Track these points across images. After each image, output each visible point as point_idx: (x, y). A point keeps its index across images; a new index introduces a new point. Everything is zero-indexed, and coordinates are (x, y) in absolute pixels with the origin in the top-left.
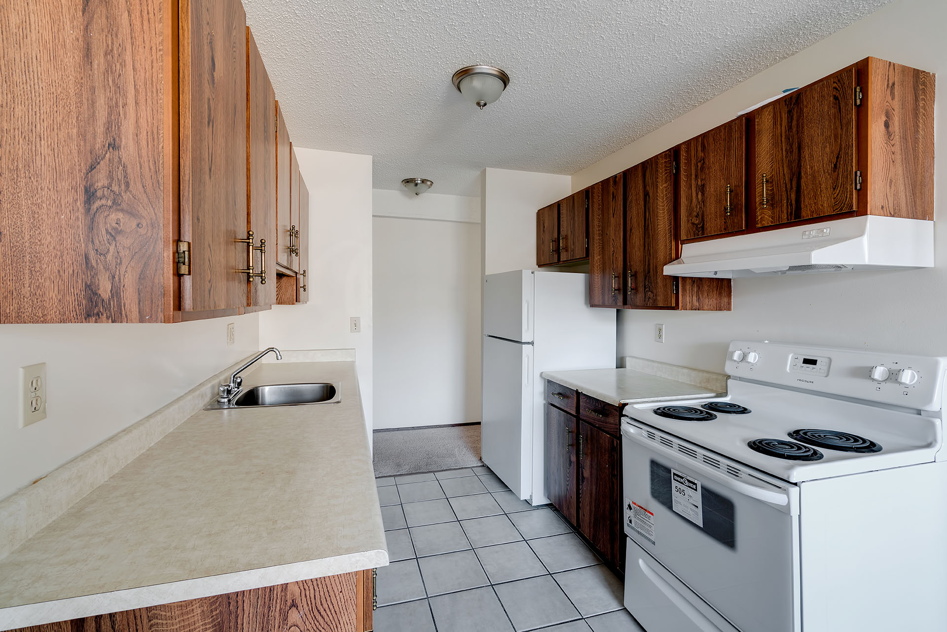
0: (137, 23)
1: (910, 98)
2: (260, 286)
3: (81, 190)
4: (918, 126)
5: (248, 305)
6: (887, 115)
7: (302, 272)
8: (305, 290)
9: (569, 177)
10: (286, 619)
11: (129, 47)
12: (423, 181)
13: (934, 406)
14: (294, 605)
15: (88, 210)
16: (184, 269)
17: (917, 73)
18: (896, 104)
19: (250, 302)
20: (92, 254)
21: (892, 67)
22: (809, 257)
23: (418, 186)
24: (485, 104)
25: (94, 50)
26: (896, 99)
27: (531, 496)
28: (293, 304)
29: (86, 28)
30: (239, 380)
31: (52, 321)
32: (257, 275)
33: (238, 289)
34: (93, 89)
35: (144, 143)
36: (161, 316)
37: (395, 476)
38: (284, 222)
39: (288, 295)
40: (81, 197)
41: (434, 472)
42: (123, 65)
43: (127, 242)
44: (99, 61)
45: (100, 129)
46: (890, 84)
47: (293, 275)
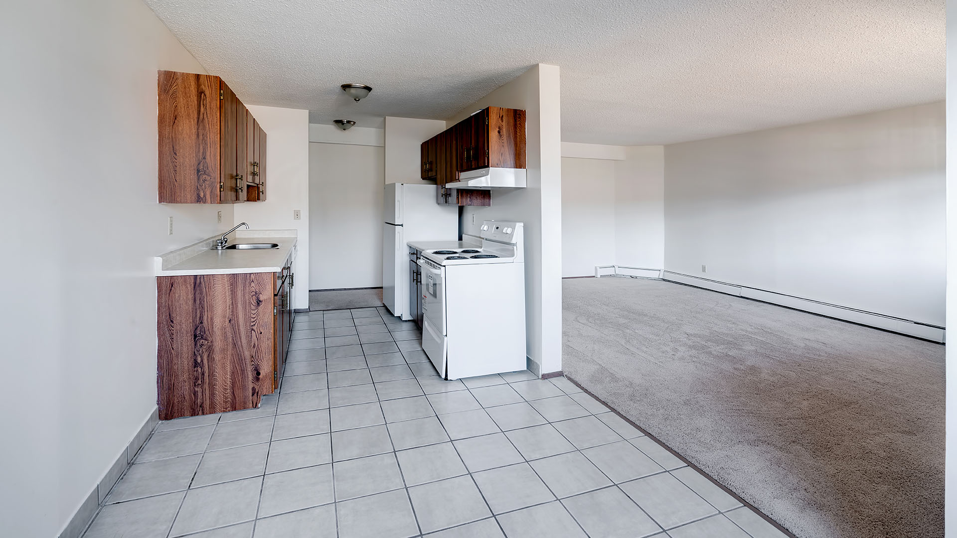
0: (210, 127)
1: (512, 121)
2: (240, 193)
3: (196, 170)
4: (517, 132)
5: (236, 200)
6: (499, 128)
7: (261, 183)
8: (263, 193)
9: (445, 122)
10: (250, 285)
11: (208, 133)
12: (348, 122)
13: (513, 241)
14: (253, 281)
15: (198, 175)
16: (222, 190)
17: (515, 111)
18: (504, 124)
19: (237, 199)
20: (199, 186)
21: (501, 109)
22: (468, 184)
23: (345, 124)
24: (359, 100)
25: (200, 134)
26: (504, 121)
27: (402, 315)
28: (256, 201)
29: (198, 129)
30: (226, 240)
31: (189, 203)
32: (241, 189)
33: (233, 194)
34: (199, 144)
35: (212, 157)
36: (216, 202)
37: (323, 311)
38: (250, 159)
39: (253, 196)
40: (196, 172)
41: (350, 309)
42: (207, 137)
43: (208, 183)
44: (201, 137)
45: (201, 154)
46: (501, 116)
47: (256, 185)
